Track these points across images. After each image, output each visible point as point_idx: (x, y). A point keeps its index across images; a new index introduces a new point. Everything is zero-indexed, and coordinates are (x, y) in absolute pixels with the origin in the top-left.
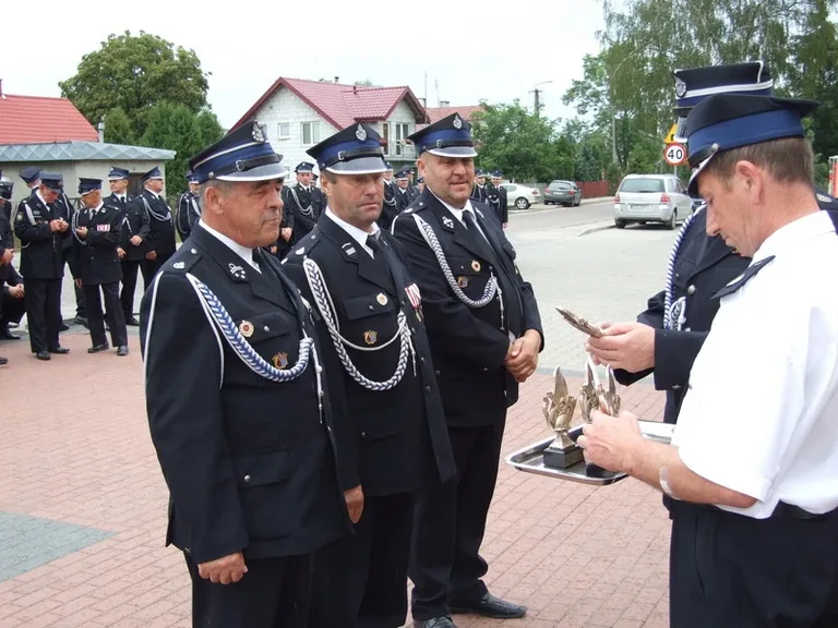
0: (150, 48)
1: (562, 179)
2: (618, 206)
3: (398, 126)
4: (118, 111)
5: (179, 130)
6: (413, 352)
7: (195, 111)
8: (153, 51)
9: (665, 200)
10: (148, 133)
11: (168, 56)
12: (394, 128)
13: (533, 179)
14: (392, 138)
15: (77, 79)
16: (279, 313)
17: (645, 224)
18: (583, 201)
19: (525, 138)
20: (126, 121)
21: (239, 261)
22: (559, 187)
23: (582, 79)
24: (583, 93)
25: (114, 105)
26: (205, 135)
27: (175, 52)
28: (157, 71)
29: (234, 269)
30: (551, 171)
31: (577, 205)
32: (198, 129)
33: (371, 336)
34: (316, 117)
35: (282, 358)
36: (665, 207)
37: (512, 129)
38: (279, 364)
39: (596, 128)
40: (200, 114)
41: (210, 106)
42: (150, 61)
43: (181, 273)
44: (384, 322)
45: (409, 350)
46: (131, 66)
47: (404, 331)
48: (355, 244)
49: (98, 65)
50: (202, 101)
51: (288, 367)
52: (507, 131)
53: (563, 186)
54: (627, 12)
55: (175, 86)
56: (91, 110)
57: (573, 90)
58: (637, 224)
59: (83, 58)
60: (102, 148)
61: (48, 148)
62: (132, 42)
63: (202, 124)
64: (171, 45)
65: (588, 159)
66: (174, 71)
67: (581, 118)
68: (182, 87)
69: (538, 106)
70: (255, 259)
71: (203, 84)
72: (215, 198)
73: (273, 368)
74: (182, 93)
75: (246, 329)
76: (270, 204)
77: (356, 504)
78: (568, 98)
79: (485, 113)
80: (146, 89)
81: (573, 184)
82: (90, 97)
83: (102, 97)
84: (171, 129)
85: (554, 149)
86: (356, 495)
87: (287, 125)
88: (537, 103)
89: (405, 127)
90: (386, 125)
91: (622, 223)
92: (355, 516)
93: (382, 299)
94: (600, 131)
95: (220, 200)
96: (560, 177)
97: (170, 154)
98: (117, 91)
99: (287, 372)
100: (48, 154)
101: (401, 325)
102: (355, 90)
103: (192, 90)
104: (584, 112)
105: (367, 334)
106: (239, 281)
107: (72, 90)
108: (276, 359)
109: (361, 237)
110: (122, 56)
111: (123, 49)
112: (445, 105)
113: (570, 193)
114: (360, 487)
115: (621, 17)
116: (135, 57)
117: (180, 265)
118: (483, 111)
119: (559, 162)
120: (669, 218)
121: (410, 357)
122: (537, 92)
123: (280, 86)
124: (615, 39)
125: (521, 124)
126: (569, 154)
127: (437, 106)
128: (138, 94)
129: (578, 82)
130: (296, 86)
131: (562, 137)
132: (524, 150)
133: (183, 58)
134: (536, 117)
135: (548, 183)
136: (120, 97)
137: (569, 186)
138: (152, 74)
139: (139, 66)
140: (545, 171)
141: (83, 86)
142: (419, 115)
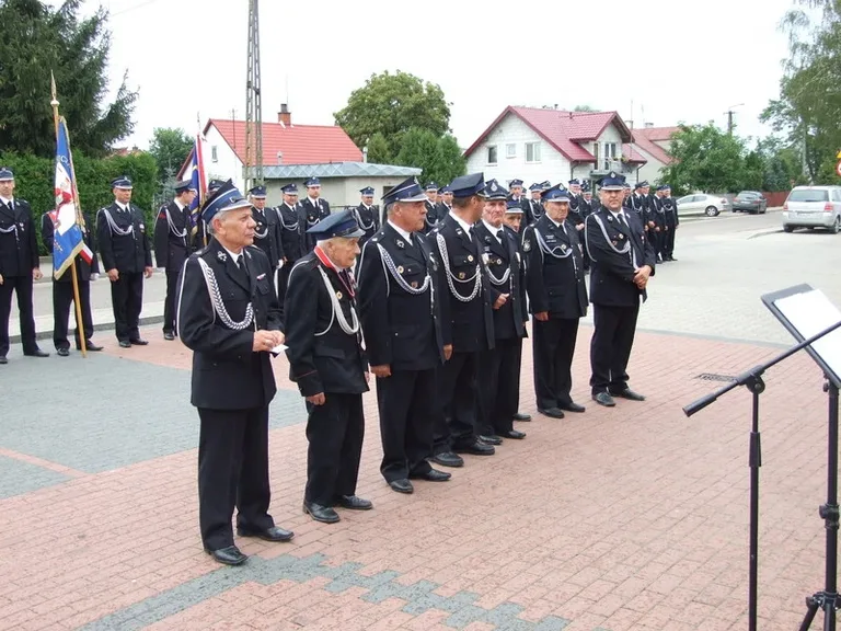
0: (405, 84)
1: (750, 189)
2: (786, 214)
3: (607, 145)
4: (379, 134)
5: (426, 151)
7: (439, 135)
8: (407, 86)
9: (828, 208)
10: (401, 153)
11: (418, 90)
12: (603, 147)
14: (602, 155)
15: (347, 110)
16: (417, 264)
17: (812, 229)
18: (768, 209)
19: (717, 156)
20: (385, 145)
21: (403, 239)
22: (744, 197)
23: (778, 99)
24: (779, 111)
25: (375, 131)
26: (446, 154)
27: (424, 87)
28: (410, 102)
29: (399, 242)
30: (739, 183)
31: (763, 213)
32: (441, 150)
33: (462, 275)
34: (539, 139)
35: (416, 284)
36: (829, 214)
37: (706, 147)
38: (414, 286)
39: (790, 143)
40: (443, 137)
41: (451, 131)
42: (405, 94)
43: (375, 243)
44: (470, 268)
46: (389, 99)
47: (479, 275)
48: (462, 230)
49: (364, 99)
50: (445, 127)
51: (418, 288)
52: (702, 147)
53: (750, 196)
54: (811, 41)
55: (424, 114)
56: (357, 135)
57: (770, 109)
58: (806, 229)
59: (352, 93)
60: (366, 167)
61: (325, 167)
62: (389, 80)
63: (444, 146)
64: (421, 81)
65: (777, 172)
66: (424, 102)
67: (777, 135)
68: (429, 116)
69: (731, 126)
70: (411, 237)
71: (446, 112)
72: (398, 209)
73: (411, 288)
74: (429, 120)
75: (400, 270)
76: (423, 211)
77: (449, 351)
78: (765, 116)
79: (682, 133)
80: (401, 118)
81: (759, 194)
82: (357, 124)
83: (365, 125)
84: (419, 149)
85: (743, 165)
86: (448, 348)
87: (513, 145)
88: (730, 123)
89: (613, 145)
90: (596, 145)
91: (790, 228)
92: (448, 356)
94: (793, 146)
95: (400, 211)
96: (748, 188)
97: (418, 171)
98: (378, 119)
99: (417, 290)
100: (326, 172)
101: (477, 272)
102: (571, 115)
103: (436, 118)
104: (778, 129)
106: (401, 248)
107: (343, 120)
108: (413, 283)
110: (382, 91)
111: (384, 85)
112: (649, 126)
113: (756, 202)
114: (451, 344)
115: (805, 47)
116: (393, 92)
117: (375, 240)
118: (681, 131)
119: (748, 176)
120: (832, 224)
122: (730, 113)
123: (509, 113)
124: (799, 66)
125: (715, 142)
126: (759, 168)
127: (643, 127)
128: (394, 122)
129: (775, 102)
130: (522, 113)
131: (752, 153)
132: (716, 165)
133: (430, 91)
134: (729, 136)
135: (737, 193)
136: (380, 125)
137: (756, 196)
138: (406, 105)
139: (395, 99)
140: (735, 183)
141: (352, 116)
142: (626, 136)
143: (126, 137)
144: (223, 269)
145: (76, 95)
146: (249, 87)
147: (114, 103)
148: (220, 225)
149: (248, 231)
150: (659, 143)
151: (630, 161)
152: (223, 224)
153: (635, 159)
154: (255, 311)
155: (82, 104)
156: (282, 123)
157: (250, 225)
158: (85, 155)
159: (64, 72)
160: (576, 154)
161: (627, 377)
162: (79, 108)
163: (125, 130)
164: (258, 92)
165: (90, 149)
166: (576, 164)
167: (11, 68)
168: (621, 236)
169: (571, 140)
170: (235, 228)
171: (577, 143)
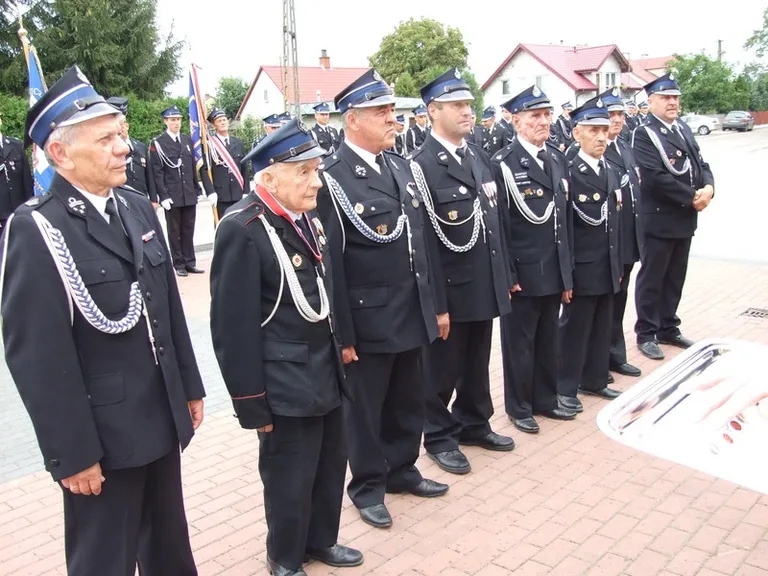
0: (428, 28)
1: (738, 110)
3: (608, 75)
4: (406, 73)
6: (484, 227)
8: (430, 30)
11: (440, 33)
12: (604, 77)
13: (714, 110)
14: (603, 84)
15: (379, 53)
16: (385, 199)
18: (755, 127)
19: (708, 80)
20: (411, 82)
21: (363, 163)
22: (736, 117)
23: (761, 28)
24: (761, 39)
25: (403, 71)
27: (445, 30)
28: (433, 44)
29: (358, 169)
30: (728, 104)
31: (750, 130)
33: (453, 215)
34: (547, 72)
37: (698, 73)
38: (381, 231)
41: (469, 68)
42: (429, 37)
43: (322, 172)
44: (464, 205)
45: (481, 225)
46: (415, 42)
47: (478, 213)
48: (447, 153)
49: (393, 43)
50: (464, 64)
51: (387, 234)
52: (694, 74)
53: (738, 115)
55: (445, 54)
56: (388, 74)
57: (753, 38)
59: (383, 39)
62: (414, 25)
64: (442, 25)
65: (762, 93)
66: (444, 44)
67: (758, 60)
68: (450, 55)
69: (720, 53)
71: (464, 52)
72: (353, 120)
73: (376, 234)
74: (450, 59)
75: (359, 209)
76: (389, 120)
78: (750, 43)
79: (676, 61)
80: (426, 58)
81: (747, 114)
82: (388, 65)
83: (394, 65)
85: (732, 87)
86: (444, 320)
87: (525, 79)
88: (720, 50)
89: (613, 75)
90: (598, 75)
92: (445, 334)
93: (463, 190)
95: (357, 122)
96: (736, 108)
98: (406, 60)
99: (387, 237)
101: (476, 208)
102: (575, 50)
103: (456, 57)
104: (760, 56)
105: (450, 214)
106: (360, 177)
107: (376, 62)
108: (379, 228)
109: (452, 148)
110: (409, 35)
111: (410, 30)
112: (645, 57)
113: (745, 121)
114: (447, 315)
116: (417, 35)
117: (322, 167)
118: (674, 59)
119: (736, 97)
121: (481, 229)
122: (720, 42)
123: (520, 50)
125: (705, 68)
126: (745, 90)
127: (639, 58)
128: (420, 62)
129: (758, 32)
130: (530, 49)
131: (740, 77)
132: (707, 89)
133: (450, 34)
134: (718, 62)
135: (727, 114)
136: (408, 64)
137: (745, 115)
138: (430, 48)
139: (420, 41)
140: (724, 104)
141: (384, 59)
142: (624, 67)
143: (176, 81)
144: (80, 227)
145: (130, 44)
146: (285, 31)
147: (164, 50)
148: (62, 152)
149: (114, 161)
150: (652, 72)
151: (628, 89)
152: (68, 151)
153: (632, 86)
154: (144, 295)
155: (135, 53)
156: (323, 66)
157: (119, 150)
158: (139, 97)
159: (117, 23)
160: (580, 84)
161: (678, 321)
162: (132, 56)
163: (175, 75)
164: (294, 37)
165: (144, 92)
166: (580, 92)
167: (70, 21)
168: (679, 153)
169: (576, 72)
170: (89, 156)
171: (580, 74)
